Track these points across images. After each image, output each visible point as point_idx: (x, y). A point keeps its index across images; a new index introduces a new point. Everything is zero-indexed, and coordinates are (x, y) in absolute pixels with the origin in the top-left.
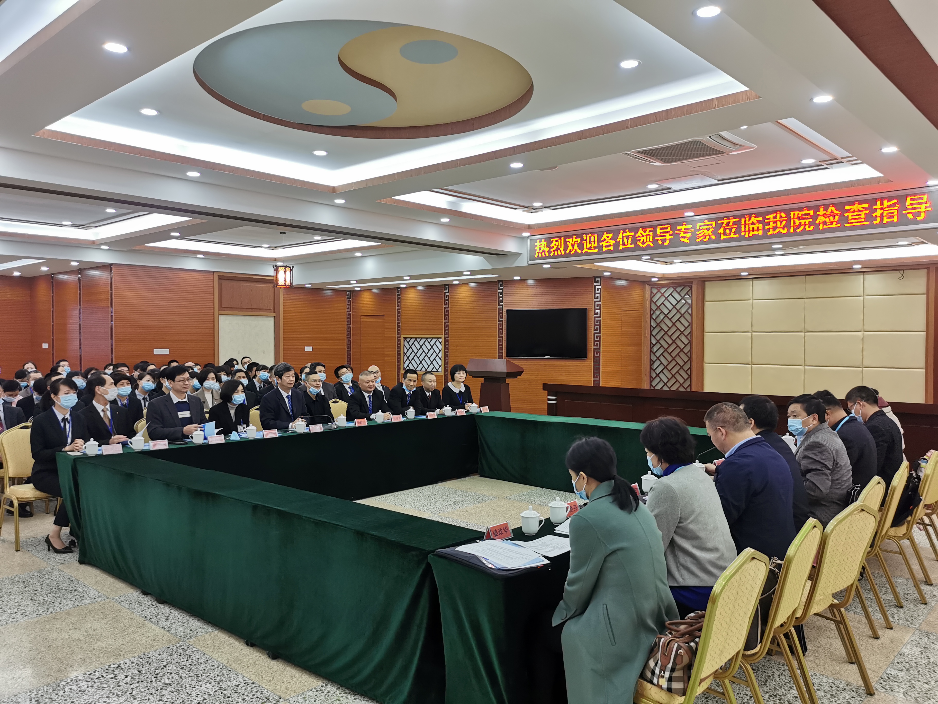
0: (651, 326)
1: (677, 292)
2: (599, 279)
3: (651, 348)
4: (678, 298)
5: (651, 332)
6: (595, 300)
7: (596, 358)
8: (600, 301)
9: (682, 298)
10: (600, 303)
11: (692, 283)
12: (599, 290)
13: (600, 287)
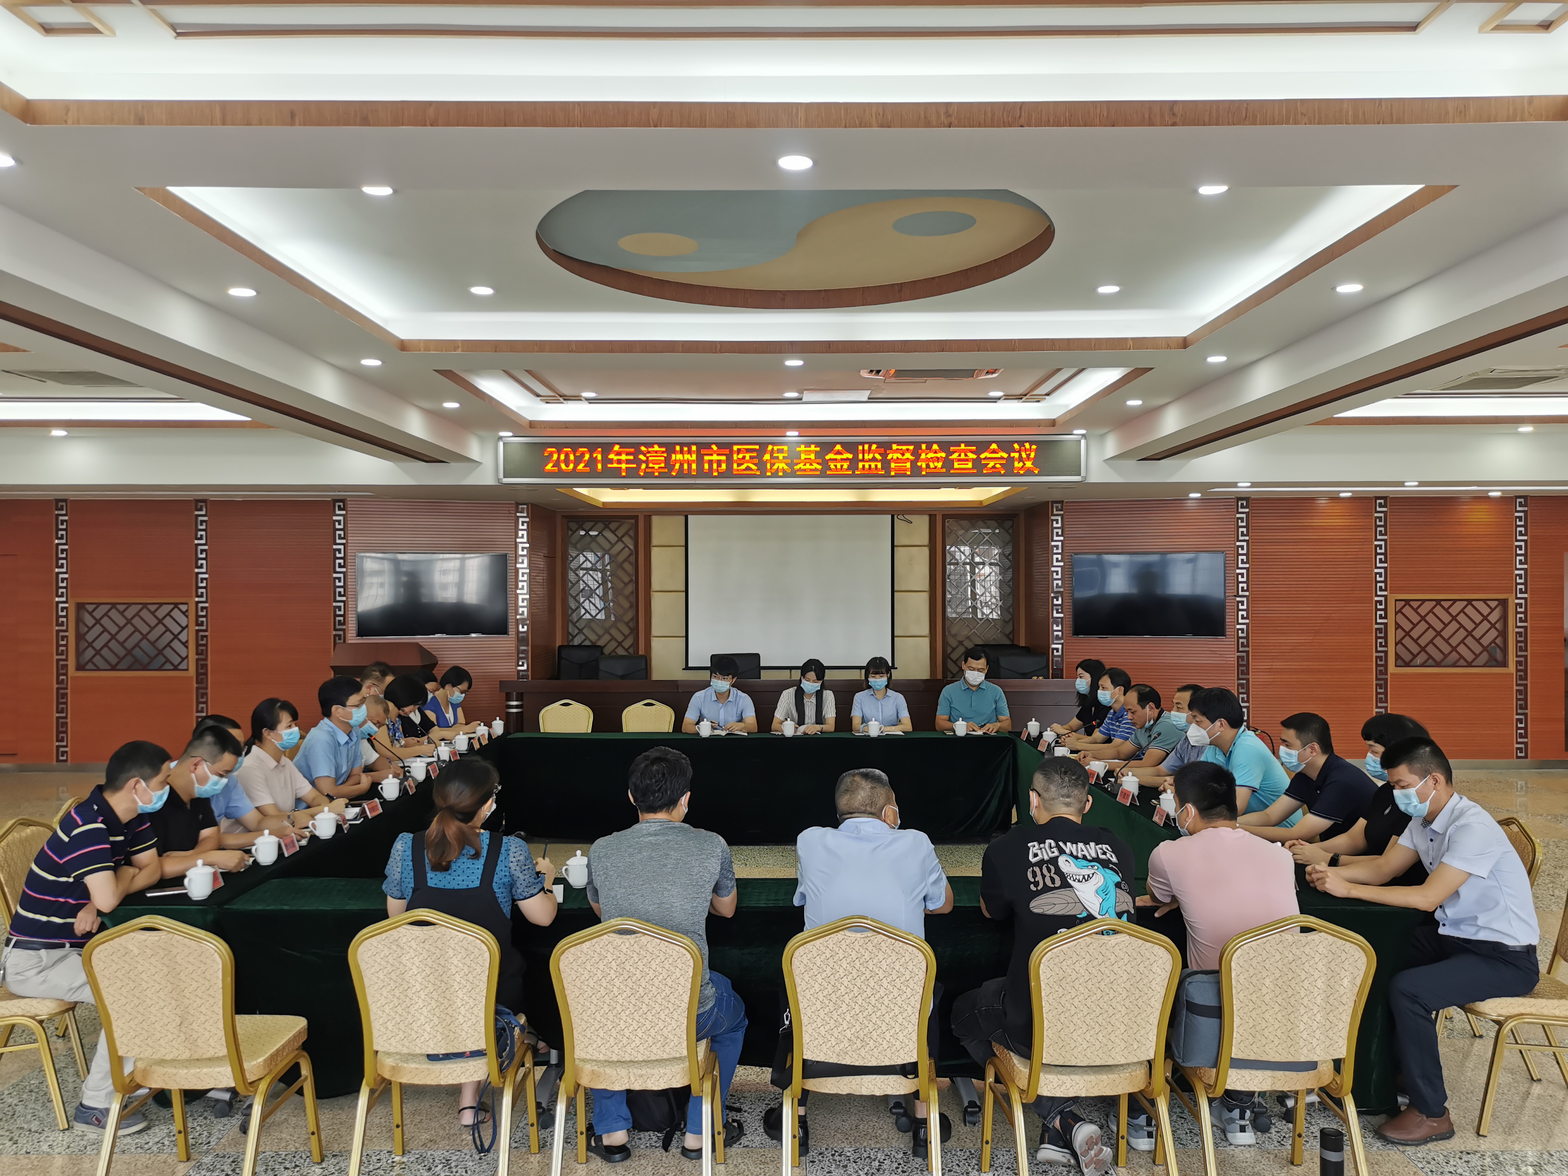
0: (568, 580)
1: (611, 530)
2: (525, 507)
3: (569, 616)
4: (613, 539)
5: (568, 590)
6: (518, 540)
7: (521, 635)
8: (528, 542)
9: (620, 539)
10: (527, 545)
11: (636, 518)
12: (525, 524)
13: (527, 520)
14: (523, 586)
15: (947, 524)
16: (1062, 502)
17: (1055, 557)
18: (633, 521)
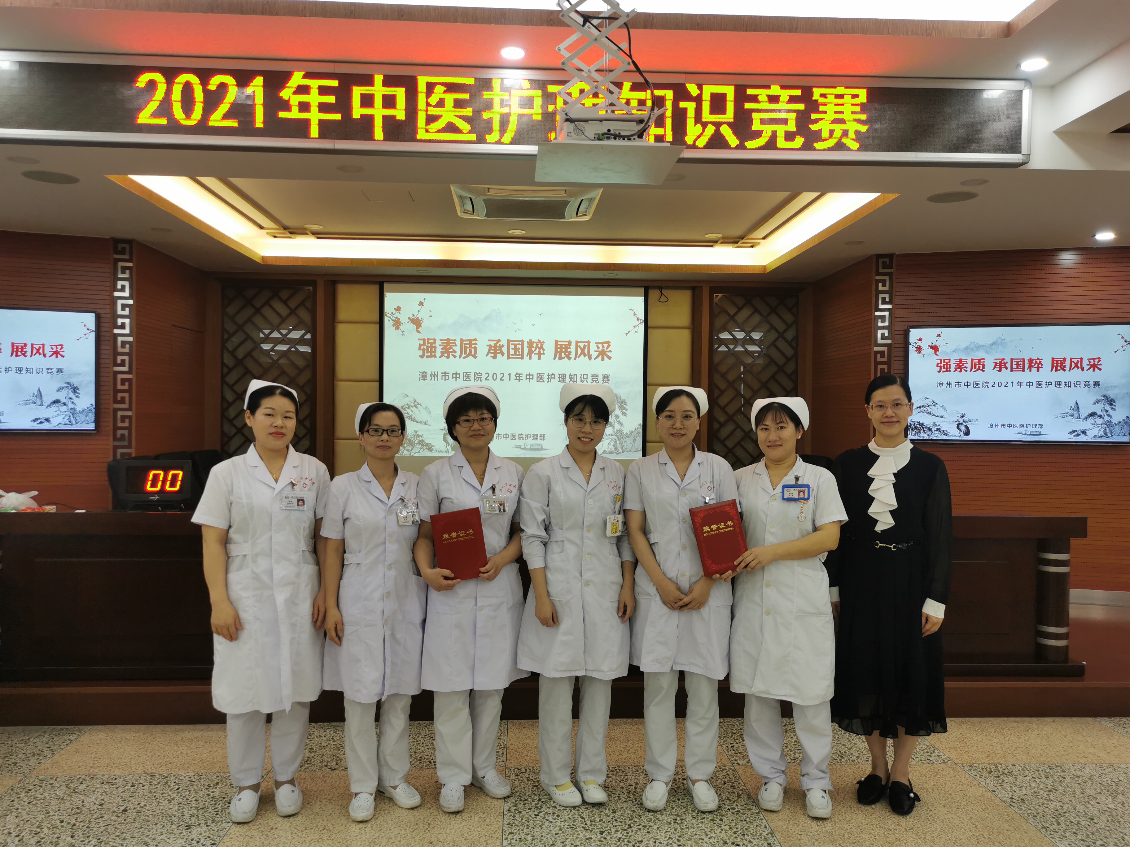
0: (223, 364)
1: (281, 300)
2: (127, 246)
3: (224, 411)
4: (283, 311)
5: (223, 377)
6: (116, 294)
7: (119, 432)
8: (131, 297)
9: (293, 312)
10: (131, 302)
11: (313, 283)
12: (128, 272)
13: (130, 264)
14: (123, 361)
15: (715, 300)
16: (890, 256)
17: (880, 332)
18: (311, 288)
